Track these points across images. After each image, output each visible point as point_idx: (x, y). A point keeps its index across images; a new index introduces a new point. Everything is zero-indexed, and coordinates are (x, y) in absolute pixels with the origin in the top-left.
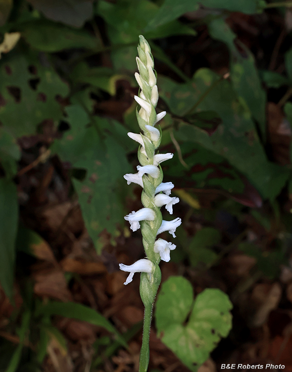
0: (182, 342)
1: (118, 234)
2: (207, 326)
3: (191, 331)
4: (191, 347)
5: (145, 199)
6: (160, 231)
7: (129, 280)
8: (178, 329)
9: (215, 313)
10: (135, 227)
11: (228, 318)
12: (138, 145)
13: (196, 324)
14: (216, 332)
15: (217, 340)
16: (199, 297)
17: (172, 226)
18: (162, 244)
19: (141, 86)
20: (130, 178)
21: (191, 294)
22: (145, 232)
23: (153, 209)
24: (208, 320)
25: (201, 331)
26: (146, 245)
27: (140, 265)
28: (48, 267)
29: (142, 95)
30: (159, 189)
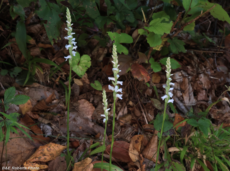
0: (78, 70)
1: (58, 39)
2: (84, 65)
3: (80, 66)
4: (80, 71)
5: (69, 43)
6: (73, 49)
7: (66, 60)
8: (76, 66)
9: (86, 61)
10: (67, 49)
11: (90, 63)
12: (67, 31)
13: (81, 65)
14: (87, 66)
15: (87, 69)
16: (82, 57)
17: (75, 48)
18: (73, 52)
19: (67, 18)
20: (66, 38)
21: (80, 56)
22: (70, 50)
23: (71, 45)
24: (84, 63)
25: (83, 67)
26: (70, 52)
27: (69, 57)
28: (34, 46)
29: (68, 20)
30: (72, 40)
